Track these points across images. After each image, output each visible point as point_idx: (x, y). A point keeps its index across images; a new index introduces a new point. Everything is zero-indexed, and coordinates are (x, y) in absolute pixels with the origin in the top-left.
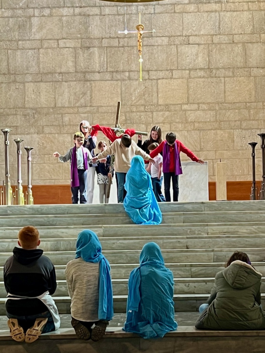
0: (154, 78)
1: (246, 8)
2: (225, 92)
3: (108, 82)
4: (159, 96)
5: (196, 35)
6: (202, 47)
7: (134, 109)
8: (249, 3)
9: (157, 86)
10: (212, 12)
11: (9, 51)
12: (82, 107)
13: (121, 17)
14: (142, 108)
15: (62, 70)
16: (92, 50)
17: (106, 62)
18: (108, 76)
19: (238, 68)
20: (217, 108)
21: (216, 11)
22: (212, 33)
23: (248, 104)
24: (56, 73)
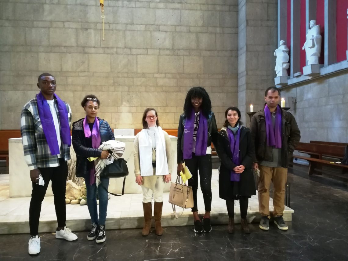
0: (135, 53)
1: (199, 8)
2: (183, 66)
3: (101, 54)
4: (138, 66)
5: (165, 25)
6: (168, 33)
7: (120, 75)
8: (201, 5)
9: (137, 59)
10: (176, 9)
11: (26, 29)
12: (81, 72)
13: (111, 8)
14: (126, 75)
15: (67, 45)
16: (89, 31)
17: (99, 41)
18: (101, 51)
19: (193, 50)
20: (178, 77)
21: (178, 9)
22: (176, 24)
23: (199, 76)
24: (62, 46)
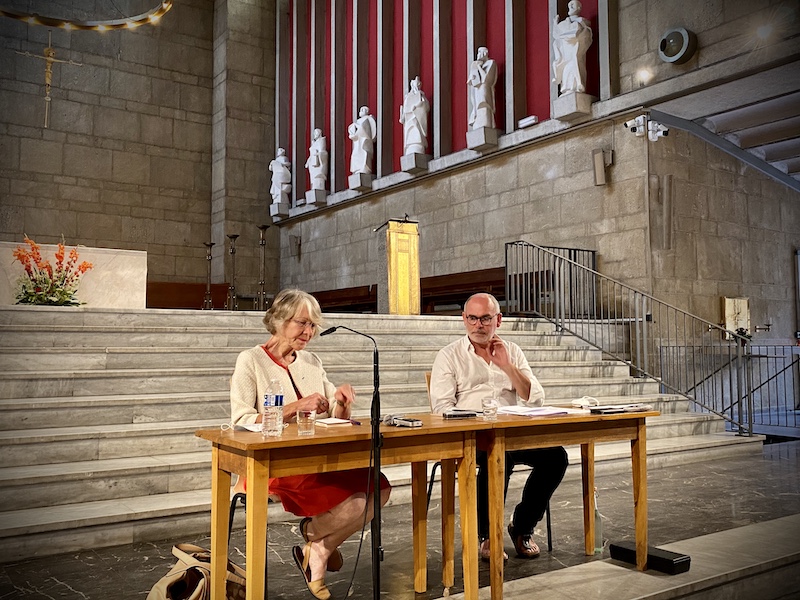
0: (15, 134)
1: (144, 72)
4: (22, 158)
6: (85, 107)
8: (149, 68)
10: (100, 66)
19: (131, 142)
20: (102, 187)
21: (106, 67)
22: (100, 92)
23: (141, 188)
